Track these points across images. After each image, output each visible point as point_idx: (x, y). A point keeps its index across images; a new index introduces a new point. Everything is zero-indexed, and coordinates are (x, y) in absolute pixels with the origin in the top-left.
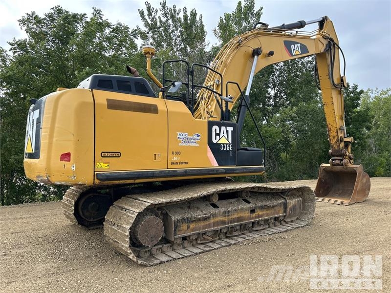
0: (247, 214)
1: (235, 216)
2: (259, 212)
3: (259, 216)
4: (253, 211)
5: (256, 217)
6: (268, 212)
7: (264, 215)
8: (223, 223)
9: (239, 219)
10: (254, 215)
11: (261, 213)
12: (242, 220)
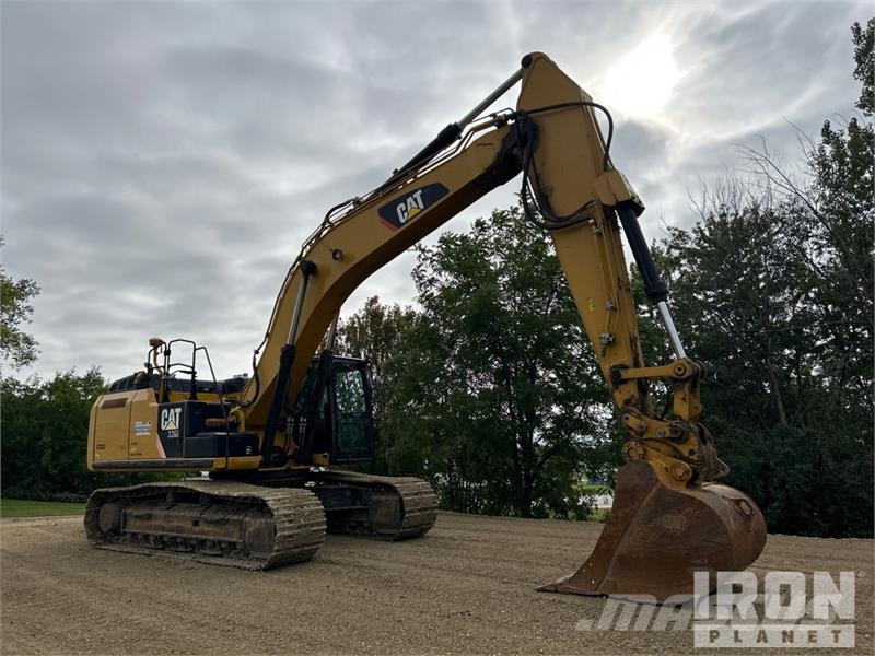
0: (188, 525)
1: (175, 524)
2: (203, 527)
3: (203, 533)
4: (196, 523)
5: (199, 533)
6: (216, 530)
7: (209, 532)
8: (163, 529)
9: (180, 529)
10: (197, 529)
11: (206, 529)
12: (183, 532)
